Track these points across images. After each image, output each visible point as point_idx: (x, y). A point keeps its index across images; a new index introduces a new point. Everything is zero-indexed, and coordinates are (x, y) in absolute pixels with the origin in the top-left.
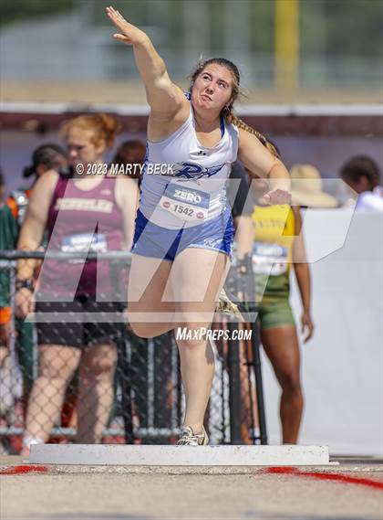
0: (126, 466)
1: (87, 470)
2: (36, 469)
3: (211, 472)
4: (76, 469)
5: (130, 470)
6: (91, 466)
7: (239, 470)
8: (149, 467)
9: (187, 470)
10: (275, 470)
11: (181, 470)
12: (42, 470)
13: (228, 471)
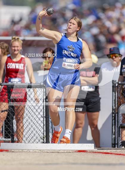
0: (33, 150)
1: (21, 151)
2: (5, 151)
3: (60, 152)
4: (18, 151)
5: (34, 151)
6: (22, 150)
7: (69, 151)
8: (40, 150)
9: (52, 151)
10: (80, 151)
11: (51, 151)
12: (7, 151)
13: (65, 151)
